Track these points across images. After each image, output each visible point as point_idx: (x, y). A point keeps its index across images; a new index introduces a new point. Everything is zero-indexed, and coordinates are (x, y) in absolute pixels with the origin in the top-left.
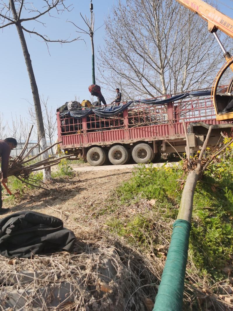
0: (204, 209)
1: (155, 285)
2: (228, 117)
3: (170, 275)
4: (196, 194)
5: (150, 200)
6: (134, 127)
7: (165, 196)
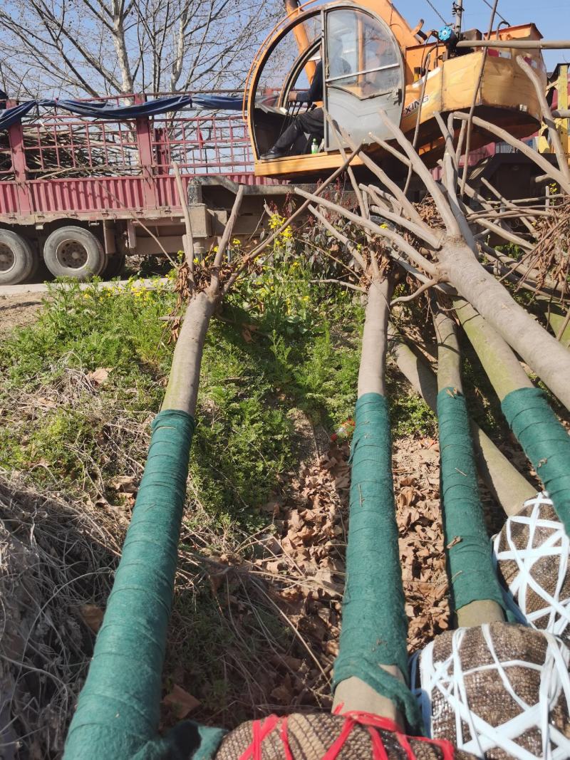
0: (226, 382)
1: (107, 570)
2: (279, 167)
3: (144, 541)
4: (209, 350)
5: (94, 371)
6: (45, 179)
7: (134, 359)
